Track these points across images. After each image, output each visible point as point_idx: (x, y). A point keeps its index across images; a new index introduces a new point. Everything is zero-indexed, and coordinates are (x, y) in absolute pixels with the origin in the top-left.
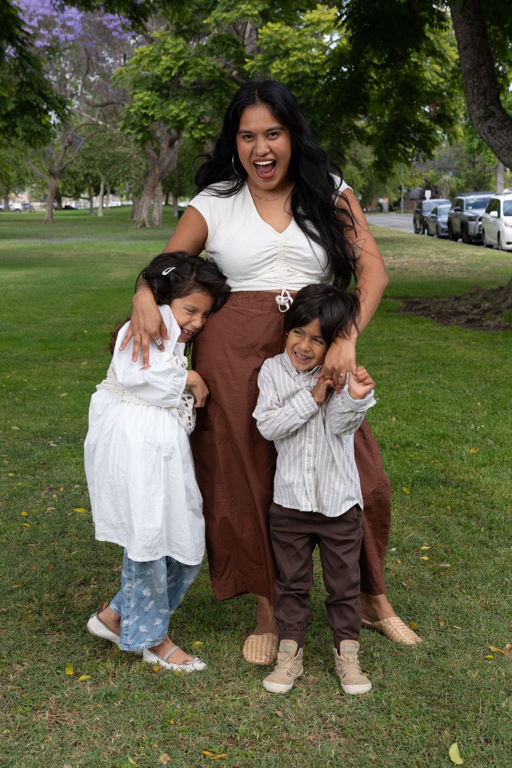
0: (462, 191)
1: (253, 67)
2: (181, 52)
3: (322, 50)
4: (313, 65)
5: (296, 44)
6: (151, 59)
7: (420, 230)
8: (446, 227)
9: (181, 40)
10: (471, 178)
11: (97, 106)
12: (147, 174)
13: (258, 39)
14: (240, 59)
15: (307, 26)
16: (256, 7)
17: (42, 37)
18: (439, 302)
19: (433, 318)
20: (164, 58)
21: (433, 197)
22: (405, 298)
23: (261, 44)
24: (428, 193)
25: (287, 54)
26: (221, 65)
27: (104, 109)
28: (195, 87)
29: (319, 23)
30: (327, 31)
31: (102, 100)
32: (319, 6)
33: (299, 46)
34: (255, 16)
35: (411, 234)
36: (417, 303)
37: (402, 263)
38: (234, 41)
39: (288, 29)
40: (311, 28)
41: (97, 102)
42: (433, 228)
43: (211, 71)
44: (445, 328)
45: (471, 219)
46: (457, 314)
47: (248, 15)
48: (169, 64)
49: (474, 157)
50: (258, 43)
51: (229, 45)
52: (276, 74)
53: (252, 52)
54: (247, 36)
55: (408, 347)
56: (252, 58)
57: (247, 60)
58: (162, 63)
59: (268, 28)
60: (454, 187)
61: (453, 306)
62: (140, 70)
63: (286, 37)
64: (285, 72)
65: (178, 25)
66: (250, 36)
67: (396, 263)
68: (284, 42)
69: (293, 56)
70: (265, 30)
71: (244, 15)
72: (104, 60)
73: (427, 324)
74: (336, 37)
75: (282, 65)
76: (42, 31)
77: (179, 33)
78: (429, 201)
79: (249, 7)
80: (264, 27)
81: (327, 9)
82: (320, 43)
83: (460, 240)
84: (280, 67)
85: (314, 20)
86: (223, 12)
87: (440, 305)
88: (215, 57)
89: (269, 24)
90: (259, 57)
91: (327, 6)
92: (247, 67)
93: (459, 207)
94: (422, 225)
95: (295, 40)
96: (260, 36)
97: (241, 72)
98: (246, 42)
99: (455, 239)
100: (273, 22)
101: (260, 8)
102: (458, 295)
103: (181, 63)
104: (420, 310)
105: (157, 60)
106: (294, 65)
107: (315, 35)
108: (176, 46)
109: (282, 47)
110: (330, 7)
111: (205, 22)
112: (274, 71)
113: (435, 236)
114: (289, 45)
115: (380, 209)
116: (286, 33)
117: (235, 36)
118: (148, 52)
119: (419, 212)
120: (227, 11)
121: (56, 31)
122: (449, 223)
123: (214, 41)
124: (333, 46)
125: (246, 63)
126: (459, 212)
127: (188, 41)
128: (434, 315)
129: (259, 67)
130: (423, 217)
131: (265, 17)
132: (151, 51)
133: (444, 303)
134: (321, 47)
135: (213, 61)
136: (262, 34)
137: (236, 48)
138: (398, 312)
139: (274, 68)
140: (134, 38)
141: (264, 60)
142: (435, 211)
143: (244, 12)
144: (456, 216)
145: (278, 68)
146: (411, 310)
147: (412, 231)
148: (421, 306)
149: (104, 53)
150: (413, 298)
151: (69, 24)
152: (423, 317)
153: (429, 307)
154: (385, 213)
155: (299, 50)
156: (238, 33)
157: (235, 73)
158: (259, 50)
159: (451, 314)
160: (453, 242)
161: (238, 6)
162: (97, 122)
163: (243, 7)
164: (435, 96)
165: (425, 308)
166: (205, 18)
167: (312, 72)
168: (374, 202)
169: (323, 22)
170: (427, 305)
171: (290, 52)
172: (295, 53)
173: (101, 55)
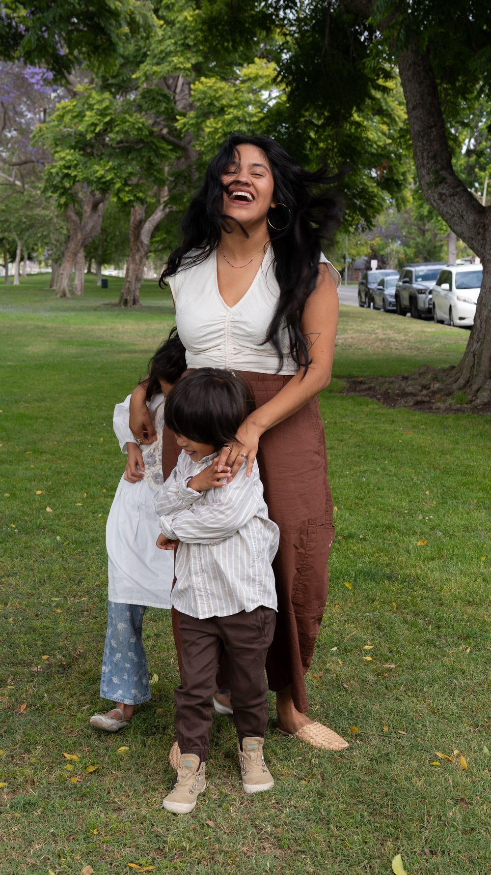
0: (411, 261)
1: (185, 125)
2: (107, 108)
3: (259, 107)
4: (250, 123)
5: (232, 100)
6: (74, 114)
7: (365, 303)
8: (393, 300)
9: (107, 95)
10: (421, 247)
11: (14, 165)
12: (68, 238)
13: (190, 95)
14: (171, 116)
15: (243, 82)
16: (188, 59)
18: (385, 382)
19: (379, 400)
20: (88, 113)
21: (379, 268)
22: (349, 377)
23: (193, 101)
24: (374, 263)
25: (222, 111)
26: (150, 122)
27: (22, 167)
28: (121, 145)
29: (256, 78)
30: (265, 87)
31: (19, 158)
32: (257, 60)
33: (235, 102)
34: (188, 69)
35: (356, 307)
36: (361, 383)
37: (345, 339)
38: (165, 96)
39: (223, 84)
40: (248, 84)
41: (15, 160)
42: (379, 302)
43: (139, 129)
44: (391, 411)
45: (421, 292)
46: (404, 395)
47: (179, 68)
48: (93, 120)
49: (424, 225)
50: (191, 100)
51: (159, 101)
52: (210, 133)
53: (184, 108)
54: (178, 90)
55: (352, 430)
56: (184, 115)
57: (178, 117)
58: (86, 118)
59: (202, 83)
60: (402, 256)
61: (400, 386)
62: (61, 127)
63: (220, 93)
64: (220, 130)
65: (105, 79)
66: (182, 90)
68: (218, 99)
69: (229, 114)
70: (198, 86)
71: (176, 69)
72: (21, 115)
73: (371, 406)
74: (275, 93)
75: (217, 124)
77: (105, 87)
78: (375, 272)
79: (181, 59)
80: (197, 83)
81: (266, 63)
82: (258, 99)
83: (409, 314)
84: (214, 125)
85: (252, 76)
86: (153, 65)
87: (386, 385)
88: (143, 113)
89: (203, 79)
90: (192, 114)
91: (265, 60)
92: (178, 125)
93: (407, 279)
94: (368, 298)
95: (231, 96)
96: (192, 93)
97: (172, 130)
98: (177, 98)
99: (403, 313)
100: (206, 76)
101: (193, 61)
102: (406, 375)
103: (108, 119)
104: (365, 390)
105: (81, 116)
106: (229, 123)
107: (254, 92)
108: (100, 102)
109: (216, 103)
110: (269, 61)
111: (134, 76)
112: (207, 130)
113: (382, 310)
114: (224, 102)
116: (221, 89)
117: (166, 91)
118: (71, 108)
119: (364, 283)
120: (158, 64)
122: (397, 296)
123: (143, 96)
124: (271, 104)
125: (177, 120)
126: (407, 285)
127: (114, 95)
128: (379, 396)
129: (192, 125)
130: (369, 289)
131: (199, 70)
132: (75, 106)
133: (391, 383)
134: (259, 105)
135: (141, 118)
136: (194, 90)
137: (167, 104)
138: (341, 392)
139: (207, 127)
140: (55, 91)
141: (197, 117)
142: (382, 283)
143: (175, 65)
144: (405, 289)
145: (213, 127)
146: (355, 391)
147: (357, 304)
148: (366, 386)
149: (23, 108)
150: (357, 377)
152: (368, 398)
153: (374, 387)
155: (235, 107)
156: (169, 87)
157: (165, 131)
158: (191, 106)
159: (398, 395)
160: (400, 317)
161: (170, 59)
162: (14, 181)
163: (175, 59)
164: (381, 158)
165: (370, 388)
166: (134, 72)
167: (249, 130)
169: (261, 77)
170: (372, 385)
171: (226, 109)
172: (231, 110)
173: (18, 109)
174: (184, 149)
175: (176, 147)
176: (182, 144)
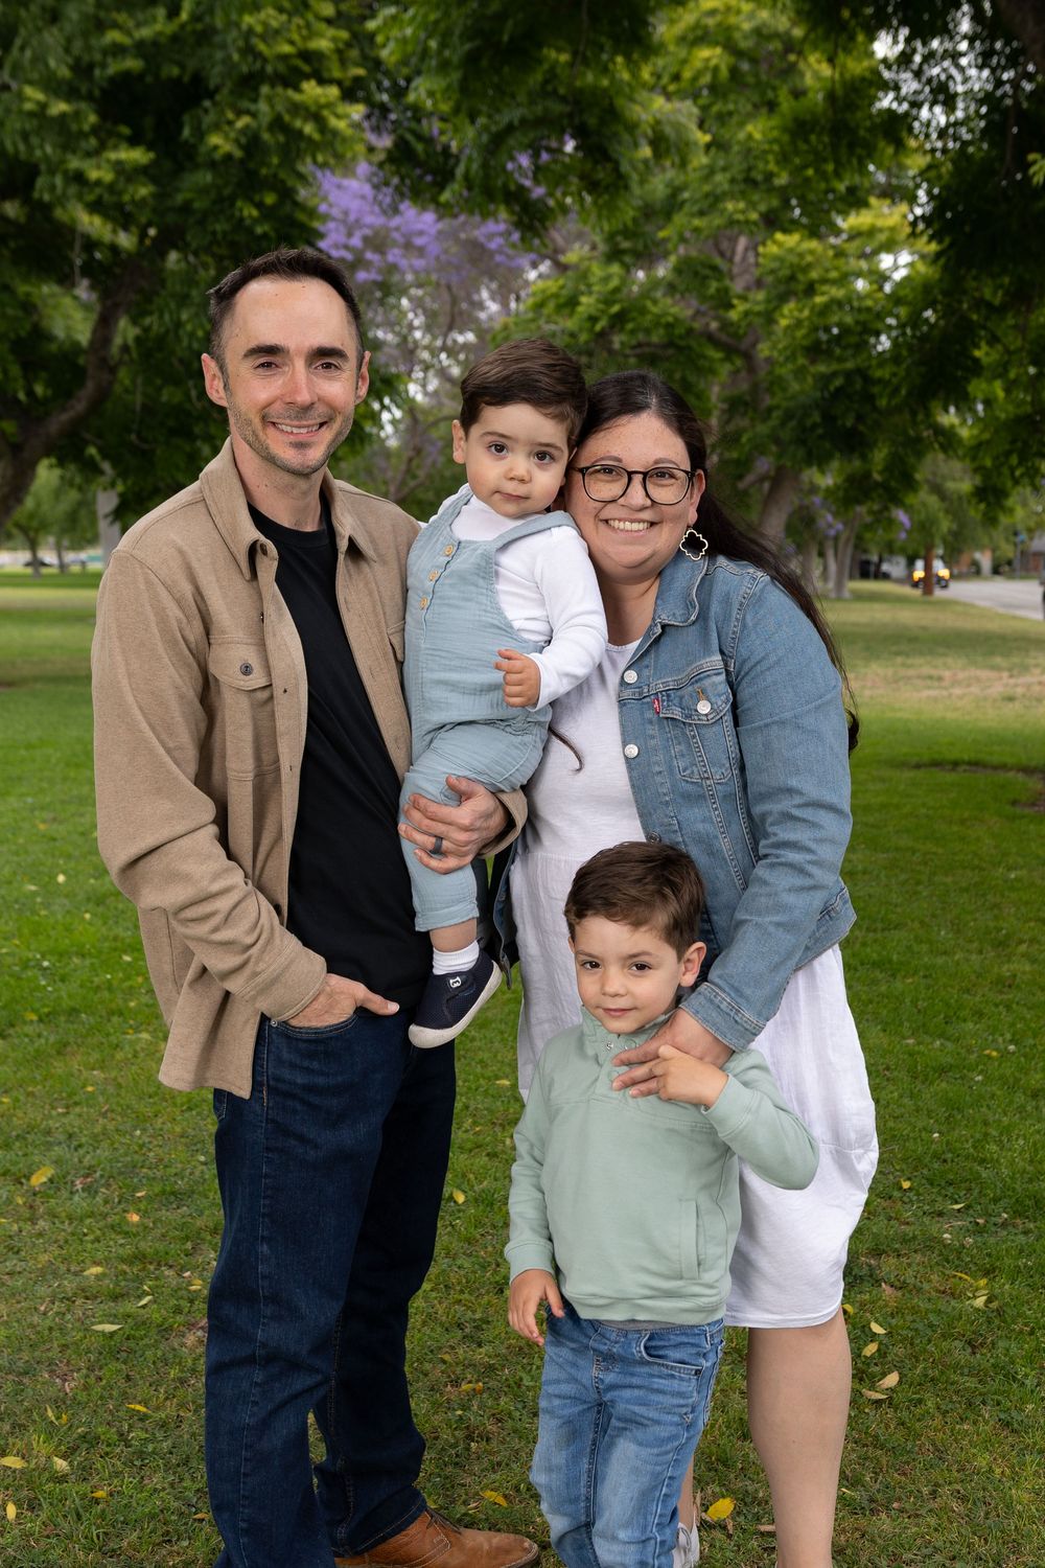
1: (746, 314)
2: (617, 290)
3: (876, 282)
4: (860, 310)
5: (828, 272)
6: (562, 300)
9: (615, 268)
13: (757, 265)
14: (724, 301)
15: (851, 238)
16: (753, 205)
17: (367, 265)
20: (584, 299)
23: (761, 275)
25: (810, 290)
26: (689, 312)
28: (638, 351)
29: (872, 232)
30: (890, 246)
32: (873, 201)
33: (834, 274)
34: (755, 223)
37: (1028, 686)
38: (714, 268)
39: (814, 244)
40: (856, 243)
43: (669, 326)
47: (738, 222)
48: (593, 311)
50: (757, 272)
51: (705, 278)
52: (788, 327)
53: (748, 289)
54: (738, 258)
56: (744, 298)
57: (735, 302)
58: (580, 309)
59: (775, 242)
62: (542, 322)
63: (809, 258)
64: (806, 323)
65: (610, 238)
66: (744, 258)
67: (1016, 685)
68: (804, 269)
69: (823, 294)
70: (772, 249)
71: (732, 223)
72: (482, 307)
74: (905, 258)
75: (801, 311)
76: (369, 255)
77: (614, 255)
79: (741, 205)
80: (769, 243)
81: (889, 207)
82: (874, 268)
84: (796, 314)
85: (865, 228)
86: (693, 215)
88: (678, 296)
89: (779, 236)
90: (761, 296)
91: (888, 201)
92: (733, 315)
95: (828, 264)
96: (761, 260)
97: (726, 325)
98: (735, 270)
100: (785, 231)
101: (763, 207)
103: (616, 308)
105: (572, 303)
106: (825, 310)
107: (863, 256)
108: (606, 279)
109: (801, 277)
110: (894, 203)
111: (662, 234)
112: (784, 322)
114: (814, 275)
115: (976, 571)
116: (812, 252)
117: (718, 261)
118: (554, 290)
120: (701, 213)
121: (394, 255)
123: (678, 270)
124: (898, 276)
125: (733, 307)
127: (627, 268)
129: (759, 314)
131: (773, 222)
132: (562, 287)
134: (875, 277)
135: (673, 306)
136: (764, 256)
137: (719, 282)
139: (783, 316)
140: (534, 266)
141: (768, 301)
143: (731, 215)
145: (792, 317)
149: (485, 295)
151: (419, 241)
154: (986, 579)
155: (834, 282)
156: (722, 254)
157: (714, 325)
158: (759, 284)
161: (721, 206)
163: (730, 206)
166: (661, 228)
167: (857, 322)
168: (965, 558)
169: (881, 230)
171: (817, 286)
172: (825, 288)
173: (476, 297)
174: (748, 356)
175: (730, 351)
176: (744, 345)
